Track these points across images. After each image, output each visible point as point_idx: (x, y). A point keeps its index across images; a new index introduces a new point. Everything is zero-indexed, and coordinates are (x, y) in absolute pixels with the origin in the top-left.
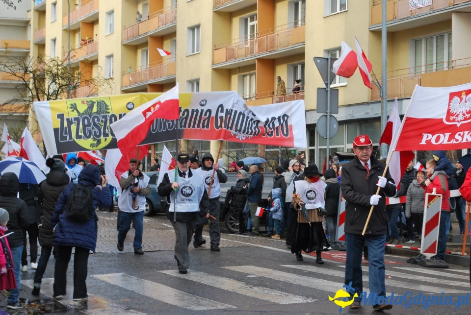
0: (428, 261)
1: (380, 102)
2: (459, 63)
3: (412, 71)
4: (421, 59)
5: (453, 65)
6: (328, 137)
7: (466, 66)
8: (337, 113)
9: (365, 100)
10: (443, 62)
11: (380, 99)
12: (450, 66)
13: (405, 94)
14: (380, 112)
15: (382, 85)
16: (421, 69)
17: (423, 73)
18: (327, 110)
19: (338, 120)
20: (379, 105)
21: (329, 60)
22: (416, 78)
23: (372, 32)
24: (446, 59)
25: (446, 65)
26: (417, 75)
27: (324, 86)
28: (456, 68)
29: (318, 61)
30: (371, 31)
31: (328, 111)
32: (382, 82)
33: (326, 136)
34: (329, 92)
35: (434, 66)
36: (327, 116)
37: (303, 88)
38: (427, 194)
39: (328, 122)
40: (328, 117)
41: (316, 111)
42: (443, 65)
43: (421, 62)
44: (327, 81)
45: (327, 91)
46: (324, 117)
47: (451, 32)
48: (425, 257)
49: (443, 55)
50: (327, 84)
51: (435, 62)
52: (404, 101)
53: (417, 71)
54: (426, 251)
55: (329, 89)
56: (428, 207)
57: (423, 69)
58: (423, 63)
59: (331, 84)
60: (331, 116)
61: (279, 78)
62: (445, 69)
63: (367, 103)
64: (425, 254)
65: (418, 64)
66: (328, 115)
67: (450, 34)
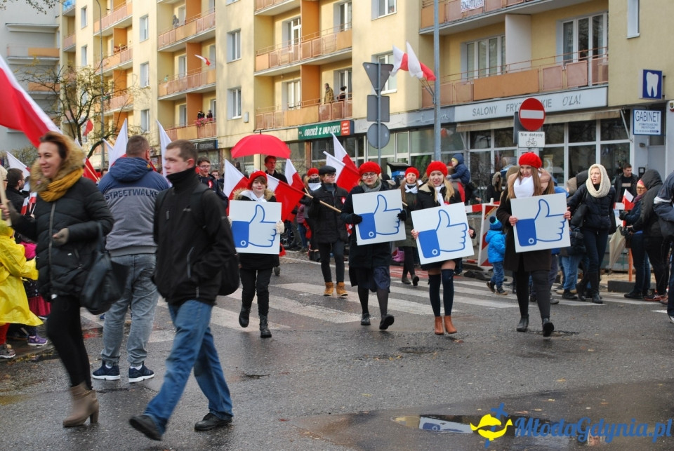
0: (486, 274)
1: (433, 109)
2: (512, 67)
3: (465, 76)
4: (473, 63)
5: (507, 69)
6: (380, 147)
7: (520, 71)
8: (388, 121)
9: (416, 107)
10: (496, 67)
11: (433, 106)
12: (504, 71)
13: (457, 101)
14: (433, 119)
15: (435, 91)
16: (473, 74)
17: (475, 78)
18: (378, 118)
19: (389, 128)
20: (432, 113)
21: (380, 66)
22: (469, 83)
23: (423, 36)
24: (499, 64)
25: (499, 69)
26: (469, 80)
27: (375, 93)
28: (510, 72)
29: (368, 67)
30: (421, 35)
31: (379, 120)
32: (435, 88)
33: (378, 145)
34: (379, 100)
35: (487, 71)
36: (377, 125)
37: (350, 96)
38: (484, 205)
39: (379, 131)
40: (380, 125)
41: (366, 120)
42: (496, 70)
43: (473, 66)
44: (377, 87)
45: (377, 99)
46: (375, 127)
47: (504, 34)
48: (482, 270)
49: (496, 59)
50: (377, 91)
51: (487, 66)
52: (456, 108)
53: (470, 76)
54: (484, 264)
55: (379, 96)
56: (485, 218)
57: (476, 74)
58: (476, 67)
59: (381, 90)
60: (382, 124)
61: (327, 85)
62: (498, 74)
63: (417, 110)
64: (482, 267)
65: (470, 69)
66: (379, 123)
67: (503, 38)
